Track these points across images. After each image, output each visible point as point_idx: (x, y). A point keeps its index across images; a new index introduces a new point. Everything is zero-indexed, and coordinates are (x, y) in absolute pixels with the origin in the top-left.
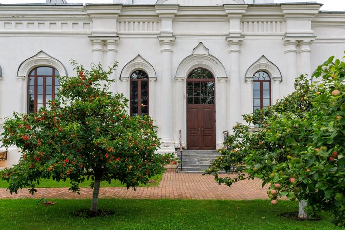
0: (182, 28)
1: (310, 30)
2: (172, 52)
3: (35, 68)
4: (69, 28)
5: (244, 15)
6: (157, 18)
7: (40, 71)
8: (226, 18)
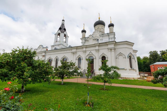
0: (87, 49)
1: (114, 47)
2: (85, 54)
3: (64, 59)
4: (69, 51)
5: (99, 45)
6: (83, 48)
7: (65, 59)
8: (95, 46)
